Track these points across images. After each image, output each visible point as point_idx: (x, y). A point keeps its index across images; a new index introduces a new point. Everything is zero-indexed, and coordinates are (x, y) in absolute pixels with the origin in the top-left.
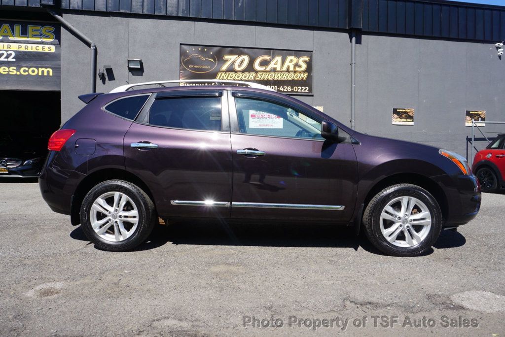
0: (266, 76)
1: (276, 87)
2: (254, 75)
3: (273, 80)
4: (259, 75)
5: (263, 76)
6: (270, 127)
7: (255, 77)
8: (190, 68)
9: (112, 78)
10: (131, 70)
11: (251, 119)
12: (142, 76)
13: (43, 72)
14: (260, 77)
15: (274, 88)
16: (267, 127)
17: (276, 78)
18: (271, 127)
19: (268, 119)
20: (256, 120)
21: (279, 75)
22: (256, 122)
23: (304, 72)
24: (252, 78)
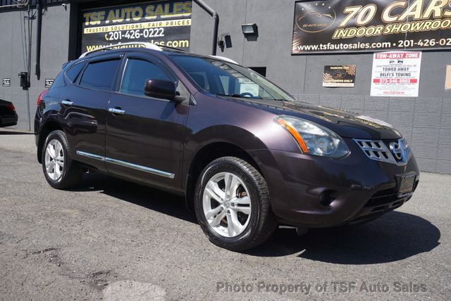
0: (398, 28)
1: (412, 41)
2: (382, 28)
3: (408, 32)
4: (387, 28)
5: (394, 28)
6: (399, 95)
7: (382, 31)
8: (305, 29)
9: (229, 45)
10: (247, 35)
11: (373, 85)
12: (256, 40)
13: (182, 43)
14: (389, 30)
15: (409, 43)
16: (395, 95)
17: (412, 29)
18: (401, 96)
19: (397, 84)
20: (380, 85)
21: (418, 24)
22: (380, 89)
24: (379, 33)
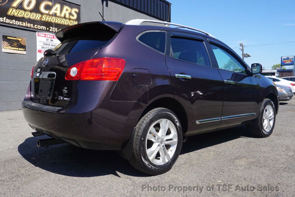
0: (50, 19)
2: (40, 16)
3: (55, 23)
4: (44, 17)
5: (47, 18)
7: (41, 18)
11: (38, 53)
14: (45, 19)
15: (55, 29)
17: (56, 21)
21: (59, 19)
23: (76, 20)
24: (39, 19)
